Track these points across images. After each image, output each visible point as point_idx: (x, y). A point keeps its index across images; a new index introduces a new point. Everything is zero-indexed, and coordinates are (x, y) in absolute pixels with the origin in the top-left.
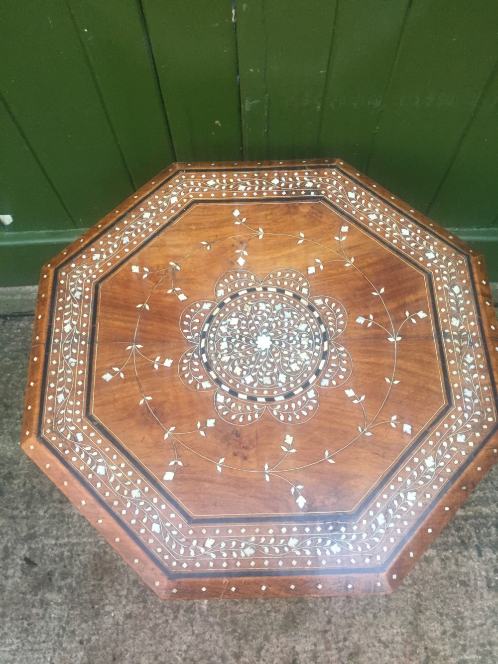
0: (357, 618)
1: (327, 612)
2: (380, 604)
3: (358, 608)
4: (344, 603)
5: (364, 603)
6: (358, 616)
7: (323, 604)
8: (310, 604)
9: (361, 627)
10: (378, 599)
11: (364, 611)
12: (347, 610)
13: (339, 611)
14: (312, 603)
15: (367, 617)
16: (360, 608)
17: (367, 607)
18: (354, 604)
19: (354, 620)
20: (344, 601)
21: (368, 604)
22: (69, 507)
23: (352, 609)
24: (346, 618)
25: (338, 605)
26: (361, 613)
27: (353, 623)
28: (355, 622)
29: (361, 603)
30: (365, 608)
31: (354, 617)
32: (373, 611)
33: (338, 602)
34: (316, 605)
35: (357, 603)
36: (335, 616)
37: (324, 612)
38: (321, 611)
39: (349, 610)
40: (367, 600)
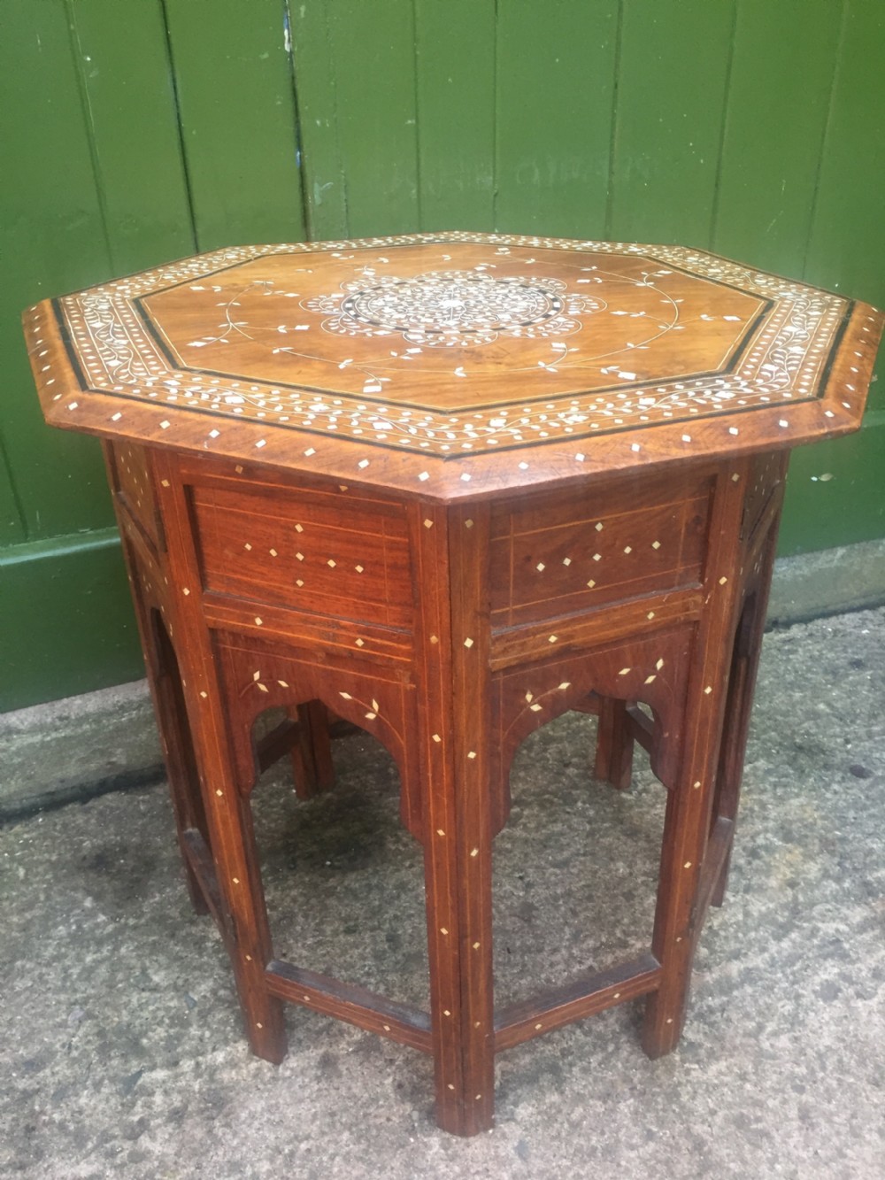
0: (849, 1152)
1: (778, 1167)
2: (876, 1106)
3: (838, 1133)
4: (804, 1132)
5: (844, 1117)
6: (848, 1147)
7: (760, 1153)
8: (732, 1165)
9: (870, 1170)
10: (867, 1098)
11: (855, 1133)
12: (819, 1144)
13: (804, 1155)
14: (733, 1161)
15: (869, 1143)
16: (844, 1130)
17: (854, 1121)
18: (824, 1128)
19: (846, 1161)
20: (800, 1129)
21: (854, 1116)
22: (46, 1170)
23: (826, 1139)
24: (826, 1164)
25: (792, 1142)
26: (850, 1140)
27: (847, 1167)
28: (852, 1164)
29: (836, 1119)
30: (851, 1127)
31: (844, 1156)
32: (873, 1126)
33: (789, 1135)
34: (744, 1162)
35: (830, 1121)
36: (800, 1168)
37: (772, 1169)
38: (764, 1168)
39: (823, 1144)
40: (846, 1108)
